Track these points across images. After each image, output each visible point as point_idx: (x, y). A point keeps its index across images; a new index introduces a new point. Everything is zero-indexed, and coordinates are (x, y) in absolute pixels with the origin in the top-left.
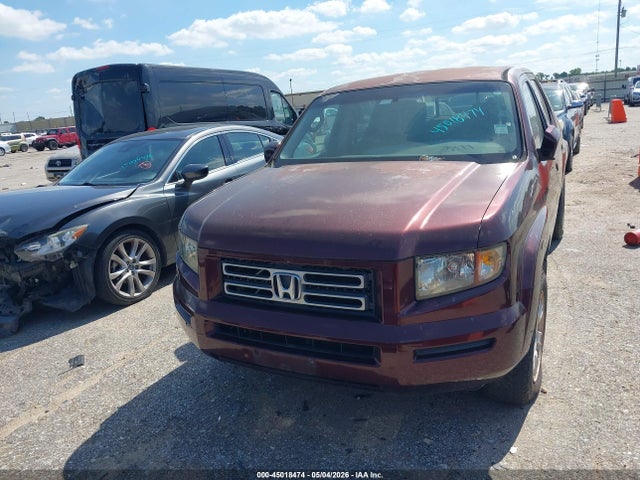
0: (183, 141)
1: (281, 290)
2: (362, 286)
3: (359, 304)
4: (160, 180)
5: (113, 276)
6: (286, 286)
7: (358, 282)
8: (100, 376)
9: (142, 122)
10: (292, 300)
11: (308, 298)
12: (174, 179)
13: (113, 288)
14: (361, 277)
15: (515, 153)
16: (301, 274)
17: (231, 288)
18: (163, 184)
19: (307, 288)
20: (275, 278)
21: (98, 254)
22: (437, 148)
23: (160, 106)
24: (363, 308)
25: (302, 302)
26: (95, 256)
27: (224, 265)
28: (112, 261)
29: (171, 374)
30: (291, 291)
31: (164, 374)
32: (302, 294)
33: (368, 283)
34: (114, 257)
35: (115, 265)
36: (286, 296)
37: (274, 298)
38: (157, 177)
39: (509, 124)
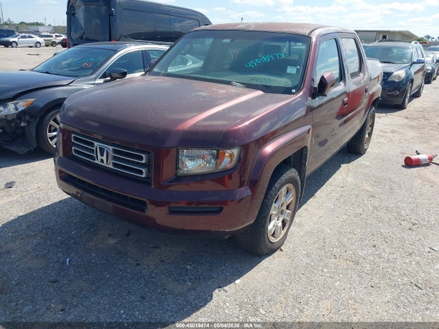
0: (116, 51)
1: (100, 157)
2: (143, 162)
3: (141, 172)
4: (94, 76)
5: (50, 135)
6: (102, 155)
7: (141, 158)
8: (19, 195)
9: (107, 36)
10: (105, 164)
11: (115, 165)
12: (104, 76)
13: (49, 144)
14: (143, 156)
15: (295, 88)
16: (111, 148)
17: (76, 151)
18: (95, 79)
19: (115, 158)
20: (96, 148)
21: (40, 119)
24: (144, 176)
25: (111, 166)
26: (38, 120)
27: (73, 135)
28: (51, 126)
30: (104, 158)
32: (111, 161)
33: (149, 160)
34: (52, 122)
35: (53, 128)
36: (102, 161)
37: (96, 162)
38: (92, 74)
39: (299, 67)
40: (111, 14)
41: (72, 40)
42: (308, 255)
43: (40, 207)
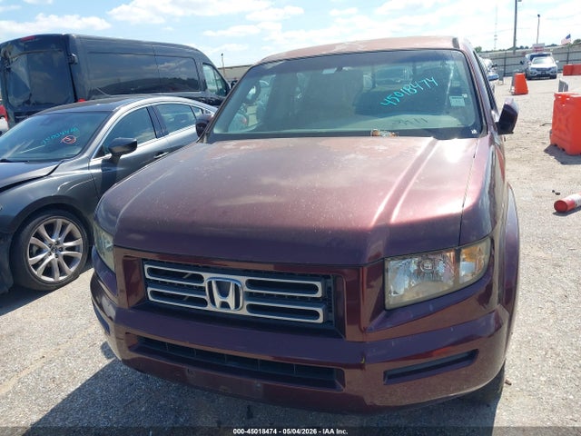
0: (110, 113)
1: (218, 299)
2: (319, 294)
3: (316, 315)
4: (85, 155)
5: (32, 260)
6: (224, 293)
7: (315, 289)
8: (14, 381)
9: (71, 94)
10: (232, 310)
11: (251, 308)
12: (101, 153)
13: (33, 274)
14: (318, 284)
15: (474, 126)
16: (243, 279)
17: (155, 294)
18: (89, 159)
19: (249, 296)
20: (210, 284)
22: (388, 121)
23: (89, 79)
24: (320, 320)
25: (244, 312)
27: (146, 267)
28: (32, 245)
29: (96, 376)
30: (231, 300)
31: (88, 375)
32: (244, 303)
33: (327, 290)
34: (33, 240)
35: (35, 249)
36: (225, 305)
37: (209, 307)
38: (82, 152)
39: (465, 96)
40: (72, 62)
41: (12, 107)
42: (551, 383)
43: (64, 395)
